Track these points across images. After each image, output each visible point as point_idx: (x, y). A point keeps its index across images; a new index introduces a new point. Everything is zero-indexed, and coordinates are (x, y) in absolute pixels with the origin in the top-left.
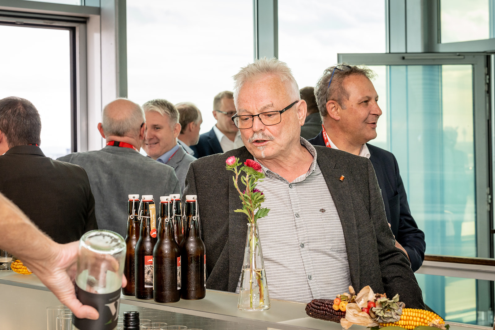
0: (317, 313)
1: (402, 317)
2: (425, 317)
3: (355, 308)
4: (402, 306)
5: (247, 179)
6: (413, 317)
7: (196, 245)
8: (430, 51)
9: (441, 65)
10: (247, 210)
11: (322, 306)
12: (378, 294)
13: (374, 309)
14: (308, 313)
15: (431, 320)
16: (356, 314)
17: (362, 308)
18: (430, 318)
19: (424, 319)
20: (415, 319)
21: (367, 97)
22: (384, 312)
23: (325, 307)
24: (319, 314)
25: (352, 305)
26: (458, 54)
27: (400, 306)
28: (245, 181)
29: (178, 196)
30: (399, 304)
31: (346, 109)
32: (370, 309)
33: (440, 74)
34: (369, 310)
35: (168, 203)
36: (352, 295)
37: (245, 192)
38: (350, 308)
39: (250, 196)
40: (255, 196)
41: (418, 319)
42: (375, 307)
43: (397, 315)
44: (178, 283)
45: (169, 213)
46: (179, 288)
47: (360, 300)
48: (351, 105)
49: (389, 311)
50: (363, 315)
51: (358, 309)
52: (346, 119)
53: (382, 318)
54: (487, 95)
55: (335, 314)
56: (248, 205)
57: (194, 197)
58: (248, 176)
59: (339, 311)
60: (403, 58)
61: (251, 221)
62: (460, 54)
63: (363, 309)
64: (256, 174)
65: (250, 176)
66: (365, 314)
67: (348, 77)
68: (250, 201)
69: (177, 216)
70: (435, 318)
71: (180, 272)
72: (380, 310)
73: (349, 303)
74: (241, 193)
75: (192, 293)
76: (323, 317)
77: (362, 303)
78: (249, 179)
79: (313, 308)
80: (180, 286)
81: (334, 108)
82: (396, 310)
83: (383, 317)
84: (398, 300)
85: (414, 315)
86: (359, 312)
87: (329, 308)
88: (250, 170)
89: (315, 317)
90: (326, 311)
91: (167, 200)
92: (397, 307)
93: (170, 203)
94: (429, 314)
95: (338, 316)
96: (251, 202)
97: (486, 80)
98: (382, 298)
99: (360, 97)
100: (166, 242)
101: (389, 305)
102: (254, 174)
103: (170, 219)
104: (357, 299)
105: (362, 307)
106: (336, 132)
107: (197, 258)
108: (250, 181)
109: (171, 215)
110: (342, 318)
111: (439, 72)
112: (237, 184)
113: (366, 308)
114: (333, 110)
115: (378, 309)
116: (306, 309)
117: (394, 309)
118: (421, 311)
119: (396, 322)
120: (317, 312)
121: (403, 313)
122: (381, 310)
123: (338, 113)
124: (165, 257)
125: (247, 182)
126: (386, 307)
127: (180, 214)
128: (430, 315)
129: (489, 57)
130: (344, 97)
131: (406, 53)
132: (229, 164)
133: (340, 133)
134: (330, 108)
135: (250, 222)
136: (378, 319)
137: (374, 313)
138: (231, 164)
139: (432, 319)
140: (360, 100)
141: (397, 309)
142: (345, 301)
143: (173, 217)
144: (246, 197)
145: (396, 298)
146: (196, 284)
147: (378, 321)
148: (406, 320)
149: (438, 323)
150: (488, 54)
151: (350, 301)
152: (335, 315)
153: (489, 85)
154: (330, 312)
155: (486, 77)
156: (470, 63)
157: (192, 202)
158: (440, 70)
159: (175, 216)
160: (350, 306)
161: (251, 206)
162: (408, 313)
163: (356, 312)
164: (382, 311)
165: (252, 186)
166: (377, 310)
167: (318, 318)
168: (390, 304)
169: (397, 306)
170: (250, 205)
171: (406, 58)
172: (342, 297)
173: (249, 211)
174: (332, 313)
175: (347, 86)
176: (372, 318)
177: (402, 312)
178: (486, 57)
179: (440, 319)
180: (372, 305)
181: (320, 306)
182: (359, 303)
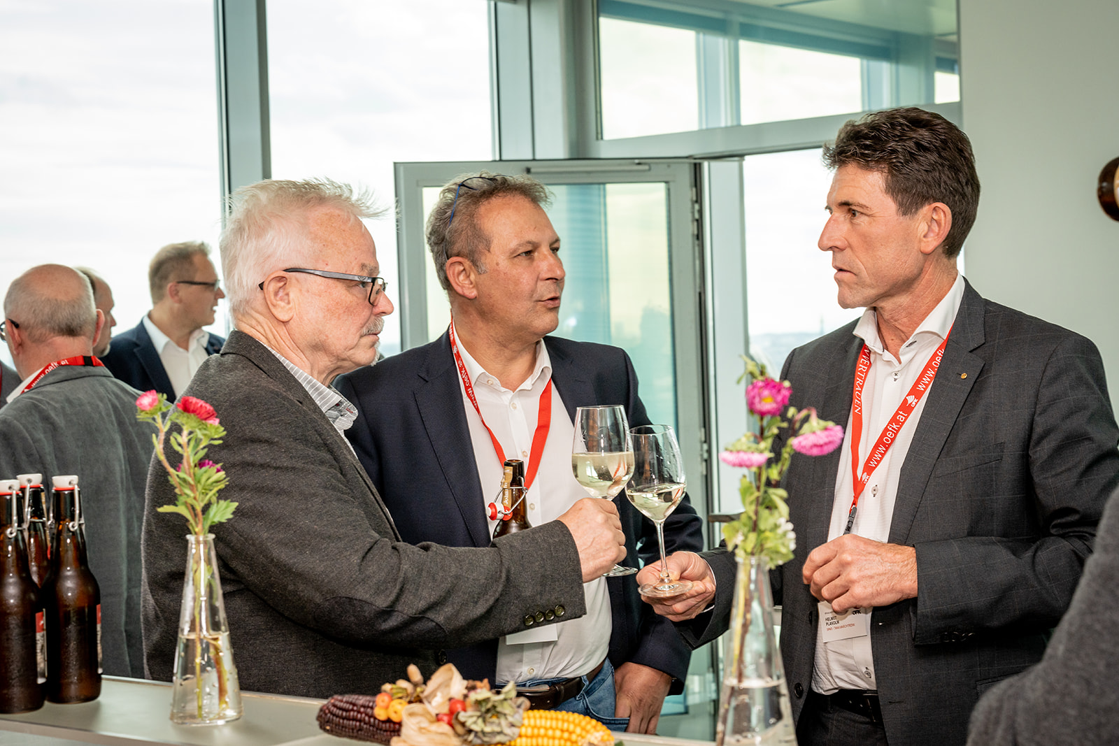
0: (343, 727)
1: (523, 730)
2: (571, 727)
3: (422, 715)
4: (523, 707)
5: (183, 439)
6: (546, 729)
7: (77, 584)
8: (581, 157)
9: (604, 184)
10: (187, 507)
11: (352, 710)
12: (471, 683)
13: (462, 717)
14: (322, 727)
15: (584, 733)
16: (424, 728)
17: (437, 715)
18: (583, 729)
19: (571, 733)
20: (550, 733)
21: (529, 242)
22: (484, 721)
23: (359, 712)
24: (346, 727)
25: (416, 707)
26: (637, 161)
27: (519, 707)
28: (180, 445)
29: (36, 479)
30: (515, 703)
31: (485, 272)
32: (454, 716)
33: (602, 200)
34: (452, 717)
35: (11, 495)
36: (416, 685)
37: (182, 466)
38: (411, 714)
39: (192, 475)
40: (202, 475)
41: (558, 733)
42: (465, 710)
43: (513, 725)
44: (39, 669)
45: (15, 518)
46: (41, 681)
47: (433, 694)
48: (495, 262)
49: (494, 719)
50: (440, 730)
51: (429, 716)
52: (489, 295)
53: (480, 735)
54: (696, 242)
55: (380, 727)
56: (188, 496)
57: (72, 480)
58: (185, 432)
59: (389, 721)
60: (528, 171)
61: (197, 530)
62: (641, 161)
63: (440, 716)
64: (205, 429)
65: (191, 433)
66: (445, 728)
67: (487, 202)
68: (192, 488)
69: (34, 523)
70: (592, 730)
71: (43, 646)
72: (474, 719)
73: (410, 702)
74: (171, 470)
75: (73, 690)
76: (355, 734)
77: (438, 704)
78: (189, 440)
79: (334, 715)
80: (43, 676)
81: (464, 272)
82: (510, 715)
83: (483, 733)
84: (514, 694)
85: (548, 724)
86: (432, 722)
87: (367, 714)
88: (189, 420)
89: (339, 735)
90: (360, 721)
91: (10, 488)
92: (511, 709)
93: (17, 494)
94: (580, 722)
95: (386, 731)
96: (195, 489)
97: (693, 213)
98: (479, 690)
99: (513, 244)
100: (11, 580)
101: (494, 707)
102: (200, 429)
103: (18, 530)
104: (426, 693)
105: (437, 712)
106: (472, 323)
107: (80, 611)
108: (192, 443)
109: (21, 521)
110: (394, 735)
111: (599, 196)
112: (162, 451)
113: (445, 715)
114: (462, 277)
115: (472, 716)
116: (319, 718)
117: (505, 715)
118: (563, 716)
119: (510, 741)
120: (341, 724)
121: (526, 722)
122: (479, 717)
123: (471, 283)
124: (9, 614)
125: (185, 446)
126: (488, 711)
127: (41, 516)
128: (583, 723)
129: (698, 166)
130: (481, 247)
131: (534, 160)
132: (144, 409)
133: (480, 324)
134: (453, 274)
135: (193, 533)
136: (471, 737)
137: (463, 724)
138: (148, 408)
139: (588, 732)
140: (515, 251)
141: (512, 714)
142: (400, 698)
143: (25, 526)
144: (184, 480)
145: (510, 691)
146: (80, 668)
147: (471, 742)
148: (532, 737)
149: (599, 739)
150: (697, 161)
151: (413, 699)
152: (381, 730)
153: (699, 222)
154: (369, 723)
155: (693, 208)
156: (663, 180)
157: (66, 492)
158: (602, 193)
159: (31, 522)
160: (411, 711)
161: (195, 498)
162: (535, 722)
163: (425, 724)
164: (480, 721)
165: (196, 453)
166: (469, 717)
167: (345, 736)
168: (496, 704)
169: (512, 707)
170: (192, 495)
171: (532, 170)
172: (394, 691)
173: (190, 508)
174: (373, 726)
175: (486, 221)
176: (458, 735)
177: (523, 719)
178: (693, 166)
179: (604, 731)
180: (459, 707)
181: (347, 711)
182: (430, 702)
